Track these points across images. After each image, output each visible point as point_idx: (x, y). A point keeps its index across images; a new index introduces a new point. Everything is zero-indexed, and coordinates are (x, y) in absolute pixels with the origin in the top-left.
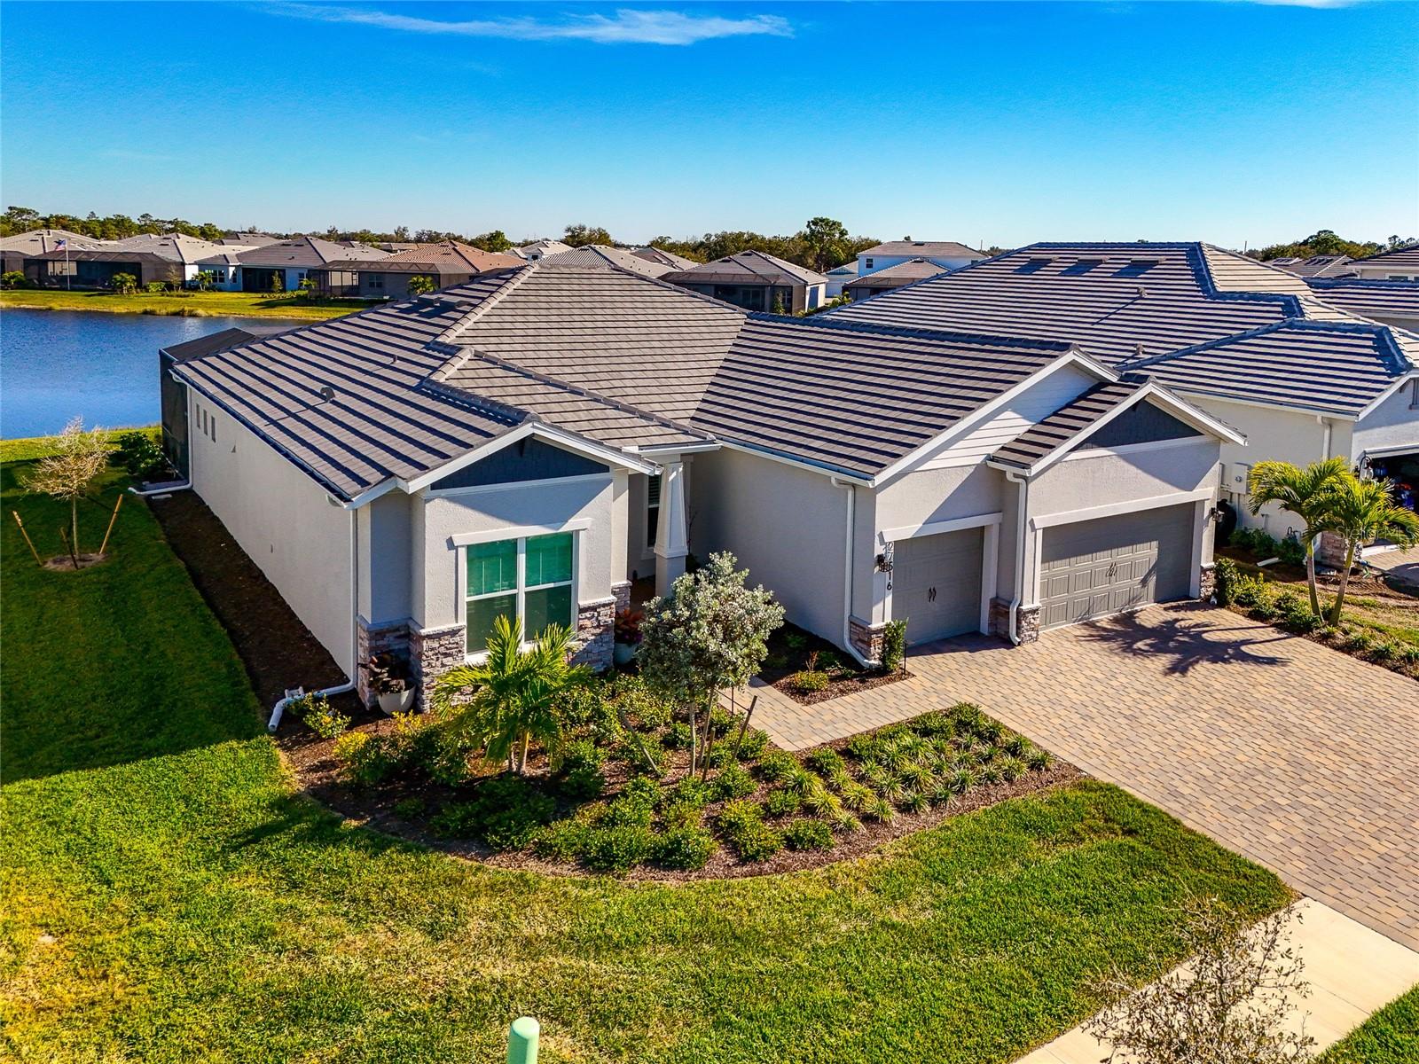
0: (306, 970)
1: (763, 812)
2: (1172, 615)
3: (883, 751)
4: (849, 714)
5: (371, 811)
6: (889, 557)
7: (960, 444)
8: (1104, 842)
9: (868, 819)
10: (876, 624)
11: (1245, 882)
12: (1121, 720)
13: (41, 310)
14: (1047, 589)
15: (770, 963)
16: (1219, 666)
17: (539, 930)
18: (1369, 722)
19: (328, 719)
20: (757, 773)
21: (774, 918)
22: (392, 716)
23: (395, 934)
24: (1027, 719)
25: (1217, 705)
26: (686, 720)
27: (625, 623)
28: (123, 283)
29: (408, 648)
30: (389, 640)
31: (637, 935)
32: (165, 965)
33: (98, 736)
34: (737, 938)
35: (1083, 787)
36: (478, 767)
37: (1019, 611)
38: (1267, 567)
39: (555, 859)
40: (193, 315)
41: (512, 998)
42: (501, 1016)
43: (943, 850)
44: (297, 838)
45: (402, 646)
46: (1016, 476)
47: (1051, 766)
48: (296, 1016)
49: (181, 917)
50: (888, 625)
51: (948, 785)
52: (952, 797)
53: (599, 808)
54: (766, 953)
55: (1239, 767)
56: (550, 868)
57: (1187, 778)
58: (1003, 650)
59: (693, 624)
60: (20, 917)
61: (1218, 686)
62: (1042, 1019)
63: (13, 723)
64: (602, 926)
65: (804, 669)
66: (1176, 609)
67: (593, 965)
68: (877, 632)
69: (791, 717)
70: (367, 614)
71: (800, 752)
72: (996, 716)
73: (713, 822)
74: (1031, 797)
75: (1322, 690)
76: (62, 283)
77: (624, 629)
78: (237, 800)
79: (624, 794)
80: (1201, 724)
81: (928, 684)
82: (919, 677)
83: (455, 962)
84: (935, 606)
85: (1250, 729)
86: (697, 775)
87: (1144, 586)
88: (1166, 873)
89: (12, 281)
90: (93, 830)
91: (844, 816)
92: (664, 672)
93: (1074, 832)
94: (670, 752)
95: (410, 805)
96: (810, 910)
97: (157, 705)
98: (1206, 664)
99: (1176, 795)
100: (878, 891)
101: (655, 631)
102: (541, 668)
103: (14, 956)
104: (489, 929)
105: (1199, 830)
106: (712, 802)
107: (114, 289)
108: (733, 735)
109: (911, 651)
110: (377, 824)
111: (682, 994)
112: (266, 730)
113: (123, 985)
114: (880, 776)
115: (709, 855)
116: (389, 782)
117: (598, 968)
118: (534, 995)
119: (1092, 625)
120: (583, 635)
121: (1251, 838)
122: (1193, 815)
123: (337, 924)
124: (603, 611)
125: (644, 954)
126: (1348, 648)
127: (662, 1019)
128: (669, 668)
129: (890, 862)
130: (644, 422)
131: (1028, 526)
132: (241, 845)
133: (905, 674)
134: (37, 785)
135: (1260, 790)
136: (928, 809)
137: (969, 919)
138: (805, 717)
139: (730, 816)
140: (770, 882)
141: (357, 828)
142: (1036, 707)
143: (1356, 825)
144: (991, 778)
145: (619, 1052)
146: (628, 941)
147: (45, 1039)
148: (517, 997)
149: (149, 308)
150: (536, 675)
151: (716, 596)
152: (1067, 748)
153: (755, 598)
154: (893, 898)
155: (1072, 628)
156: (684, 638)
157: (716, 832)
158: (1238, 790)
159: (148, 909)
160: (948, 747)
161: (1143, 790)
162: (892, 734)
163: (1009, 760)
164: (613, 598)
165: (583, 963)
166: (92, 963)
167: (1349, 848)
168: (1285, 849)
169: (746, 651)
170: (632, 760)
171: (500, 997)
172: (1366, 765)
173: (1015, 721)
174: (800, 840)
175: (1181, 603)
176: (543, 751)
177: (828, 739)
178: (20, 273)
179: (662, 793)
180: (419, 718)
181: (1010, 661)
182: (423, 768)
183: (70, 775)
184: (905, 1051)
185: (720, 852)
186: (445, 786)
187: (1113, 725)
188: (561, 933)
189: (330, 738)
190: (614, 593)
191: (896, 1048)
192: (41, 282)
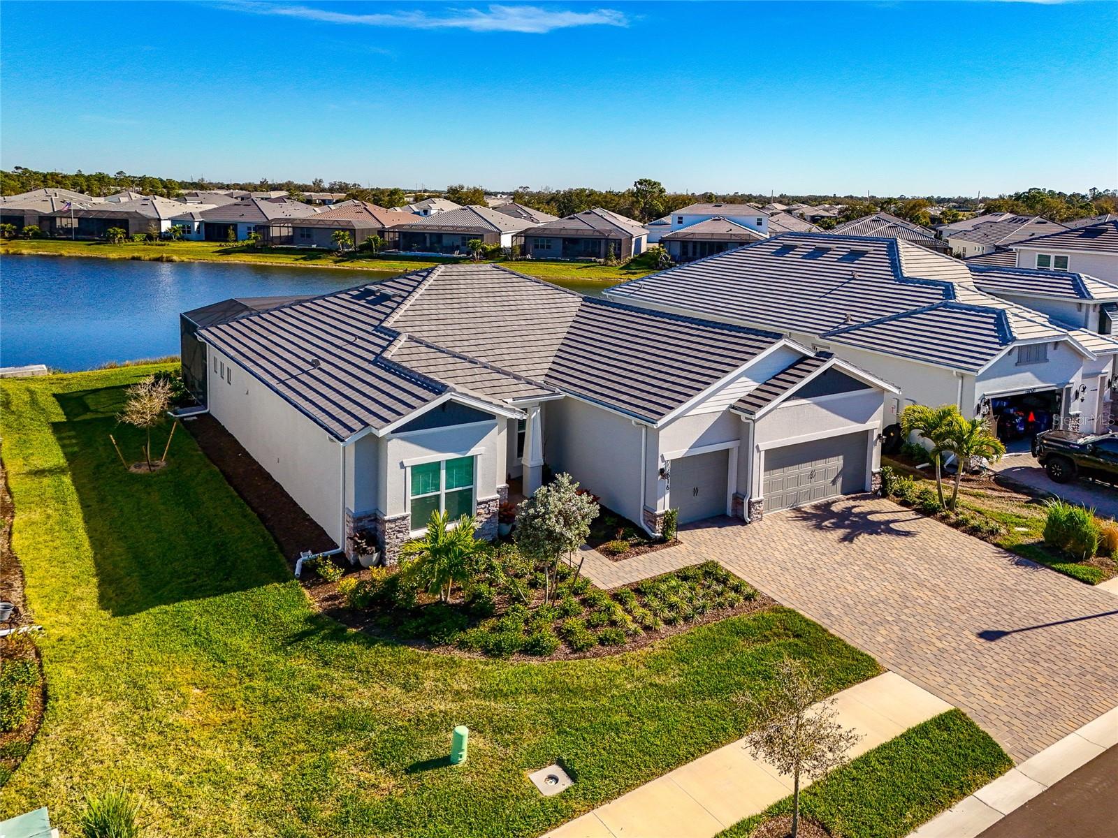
0: (340, 706)
1: (586, 624)
2: (852, 503)
3: (658, 590)
4: (641, 567)
5: (363, 624)
6: (668, 470)
7: (713, 399)
8: (781, 641)
9: (647, 628)
10: (659, 511)
11: (855, 663)
12: (805, 571)
13: (54, 256)
14: (769, 487)
15: (588, 704)
16: (873, 537)
17: (463, 687)
18: (956, 571)
19: (332, 571)
20: (584, 602)
21: (591, 681)
22: (369, 569)
23: (385, 689)
24: (748, 570)
25: (866, 561)
26: (542, 571)
27: (505, 511)
28: (115, 235)
29: (376, 528)
30: (365, 523)
31: (516, 689)
32: (265, 703)
33: (195, 580)
34: (570, 691)
35: (775, 610)
36: (422, 598)
37: (749, 502)
38: (921, 469)
39: (469, 650)
40: (169, 261)
41: (451, 719)
42: (446, 728)
43: (688, 645)
44: (323, 638)
45: (372, 526)
46: (747, 418)
47: (757, 598)
48: (339, 728)
49: (267, 679)
50: (666, 512)
51: (695, 609)
52: (696, 616)
53: (493, 622)
54: (586, 699)
55: (870, 599)
56: (467, 655)
57: (838, 605)
58: (739, 526)
59: (547, 516)
60: (180, 680)
61: (869, 549)
62: (730, 730)
63: (143, 572)
64: (497, 685)
65: (615, 539)
66: (854, 499)
67: (493, 704)
68: (660, 516)
69: (605, 569)
70: (351, 507)
71: (610, 590)
72: (729, 568)
73: (558, 630)
74: (744, 616)
75: (933, 551)
76: (68, 235)
77: (505, 514)
78: (286, 618)
79: (507, 614)
80: (853, 573)
81: (690, 548)
82: (685, 544)
83: (419, 702)
84: (697, 499)
85: (882, 576)
86: (549, 603)
87: (834, 484)
88: (813, 658)
89: (31, 233)
90: (208, 634)
91: (633, 626)
92: (530, 544)
93: (765, 636)
94: (533, 590)
95: (386, 620)
96: (611, 677)
97: (225, 561)
98: (866, 536)
99: (828, 615)
100: (649, 667)
101: (525, 519)
102: (459, 541)
103: (182, 699)
104: (436, 686)
105: (837, 634)
106: (558, 619)
107: (108, 240)
108: (570, 580)
109: (682, 527)
110: (367, 630)
111: (541, 718)
112: (294, 577)
113: (244, 713)
114: (655, 603)
115: (556, 648)
116: (371, 608)
117: (497, 706)
118: (463, 718)
119: (798, 510)
120: (479, 519)
121: (866, 639)
122: (837, 627)
123: (354, 683)
124: (492, 504)
125: (520, 699)
126: (956, 525)
127: (530, 730)
128: (532, 542)
129: (658, 652)
130: (516, 381)
131: (755, 449)
132: (293, 642)
133: (677, 542)
134: (170, 608)
135: (879, 612)
136: (682, 623)
137: (698, 682)
138: (614, 569)
139: (568, 627)
140: (589, 662)
141: (356, 633)
142: (755, 563)
143: (930, 632)
144: (721, 605)
145: (508, 745)
146: (511, 692)
147: (211, 739)
148: (454, 719)
149: (136, 254)
150: (457, 546)
151: (559, 500)
152: (769, 587)
153: (582, 500)
154: (658, 671)
155: (786, 512)
156: (541, 525)
157: (560, 635)
158: (866, 612)
159: (248, 675)
160: (698, 587)
161: (810, 612)
162: (664, 579)
163: (733, 594)
164: (497, 496)
165: (488, 703)
166: (225, 702)
167: (923, 645)
168: (885, 645)
169: (577, 532)
170: (511, 595)
171: (445, 719)
172: (946, 598)
173: (740, 571)
174: (607, 640)
175: (858, 495)
176: (459, 589)
177: (627, 582)
178: (36, 227)
179: (529, 613)
180: (384, 570)
181: (743, 534)
182: (389, 600)
183: (186, 603)
184: (657, 745)
185: (562, 646)
186: (404, 609)
187: (800, 574)
188: (475, 688)
189: (333, 581)
190: (498, 492)
191: (652, 744)
192: (52, 233)
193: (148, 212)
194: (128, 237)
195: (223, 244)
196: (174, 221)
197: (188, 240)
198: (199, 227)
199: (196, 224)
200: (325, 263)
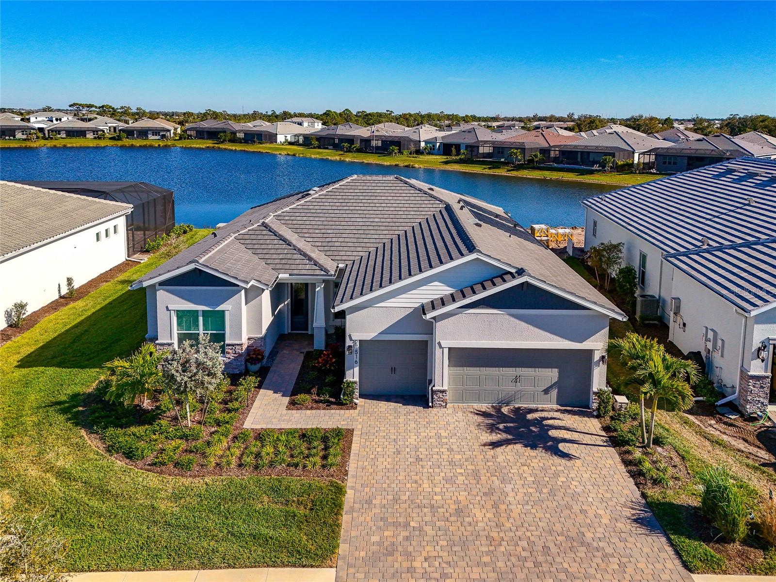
5: (90, 406)
6: (356, 348)
7: (404, 296)
8: (292, 509)
14: (452, 380)
25: (479, 468)
27: (254, 354)
28: (393, 151)
37: (433, 389)
47: (333, 469)
51: (271, 462)
58: (423, 408)
65: (311, 393)
69: (272, 413)
72: (356, 439)
76: (372, 150)
77: (253, 357)
80: (450, 474)
81: (355, 415)
82: (357, 410)
84: (395, 377)
87: (546, 394)
89: (355, 149)
91: (212, 460)
93: (288, 500)
107: (389, 153)
124: (237, 347)
133: (352, 407)
141: (79, 411)
149: (399, 163)
160: (304, 446)
164: (242, 342)
173: (361, 443)
175: (575, 409)
177: (268, 427)
178: (358, 145)
185: (150, 458)
192: (366, 149)
193: (415, 137)
194: (400, 152)
195: (448, 157)
196: (426, 142)
197: (432, 154)
198: (439, 147)
199: (438, 144)
200: (502, 172)
